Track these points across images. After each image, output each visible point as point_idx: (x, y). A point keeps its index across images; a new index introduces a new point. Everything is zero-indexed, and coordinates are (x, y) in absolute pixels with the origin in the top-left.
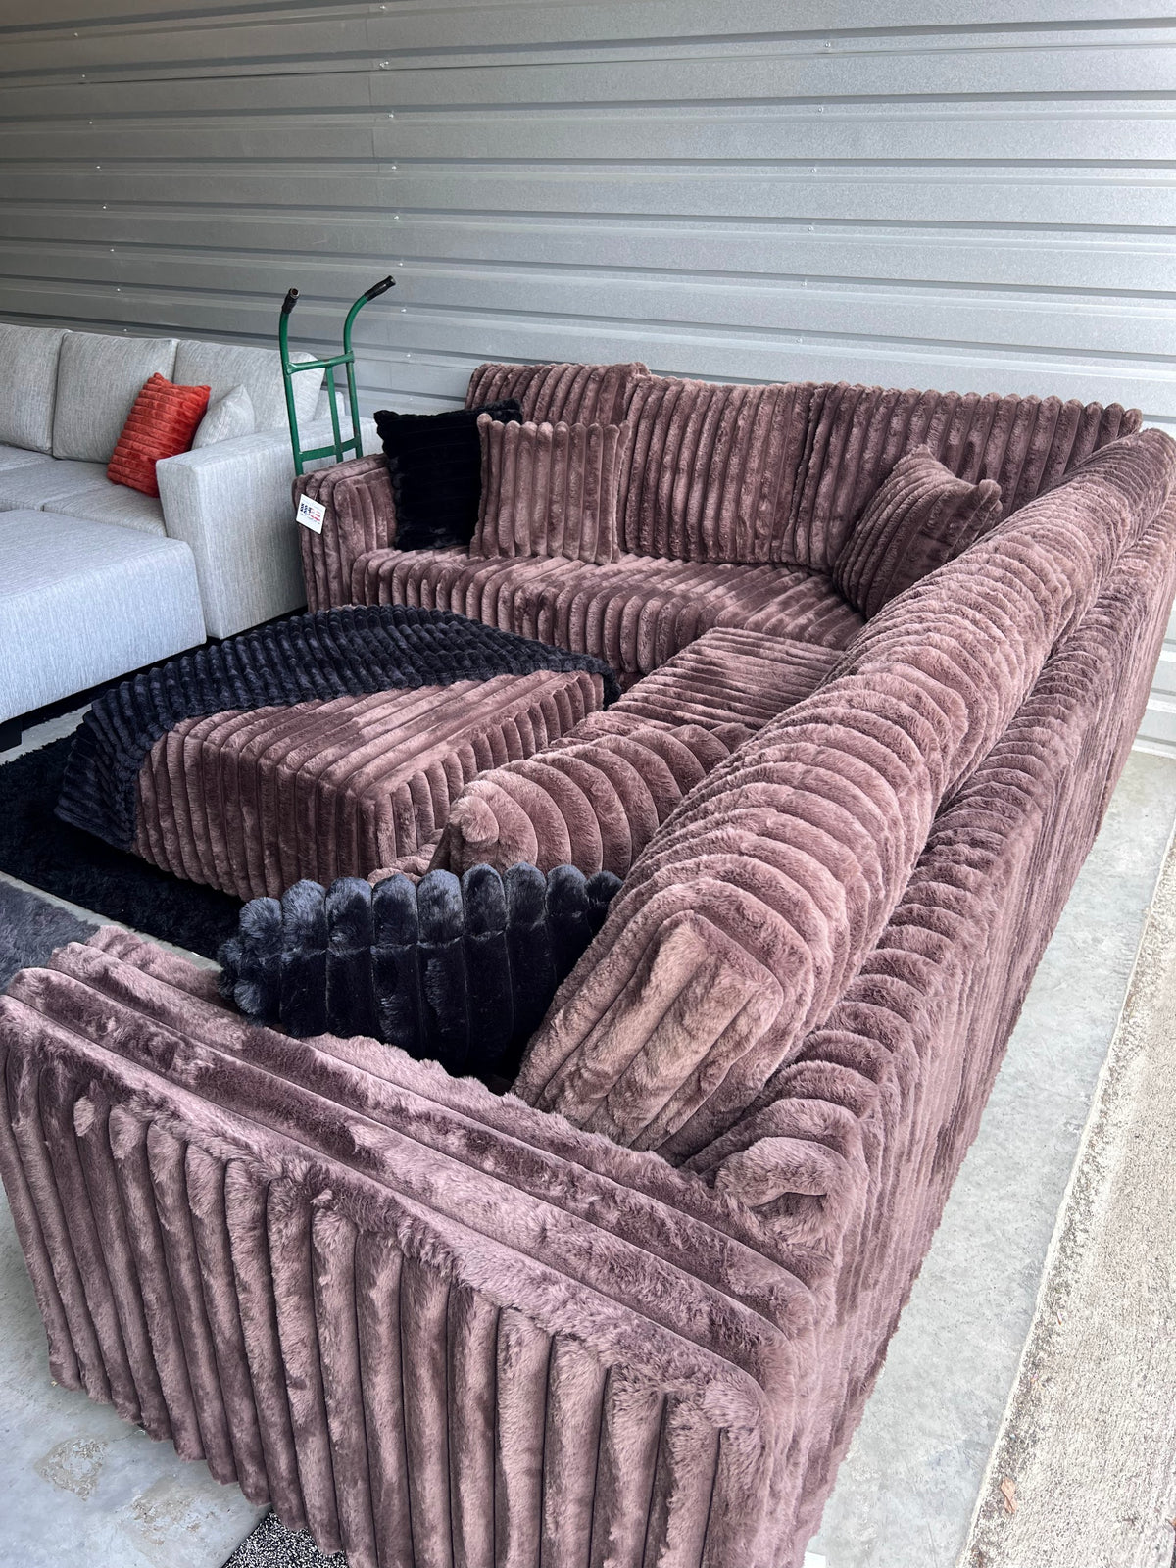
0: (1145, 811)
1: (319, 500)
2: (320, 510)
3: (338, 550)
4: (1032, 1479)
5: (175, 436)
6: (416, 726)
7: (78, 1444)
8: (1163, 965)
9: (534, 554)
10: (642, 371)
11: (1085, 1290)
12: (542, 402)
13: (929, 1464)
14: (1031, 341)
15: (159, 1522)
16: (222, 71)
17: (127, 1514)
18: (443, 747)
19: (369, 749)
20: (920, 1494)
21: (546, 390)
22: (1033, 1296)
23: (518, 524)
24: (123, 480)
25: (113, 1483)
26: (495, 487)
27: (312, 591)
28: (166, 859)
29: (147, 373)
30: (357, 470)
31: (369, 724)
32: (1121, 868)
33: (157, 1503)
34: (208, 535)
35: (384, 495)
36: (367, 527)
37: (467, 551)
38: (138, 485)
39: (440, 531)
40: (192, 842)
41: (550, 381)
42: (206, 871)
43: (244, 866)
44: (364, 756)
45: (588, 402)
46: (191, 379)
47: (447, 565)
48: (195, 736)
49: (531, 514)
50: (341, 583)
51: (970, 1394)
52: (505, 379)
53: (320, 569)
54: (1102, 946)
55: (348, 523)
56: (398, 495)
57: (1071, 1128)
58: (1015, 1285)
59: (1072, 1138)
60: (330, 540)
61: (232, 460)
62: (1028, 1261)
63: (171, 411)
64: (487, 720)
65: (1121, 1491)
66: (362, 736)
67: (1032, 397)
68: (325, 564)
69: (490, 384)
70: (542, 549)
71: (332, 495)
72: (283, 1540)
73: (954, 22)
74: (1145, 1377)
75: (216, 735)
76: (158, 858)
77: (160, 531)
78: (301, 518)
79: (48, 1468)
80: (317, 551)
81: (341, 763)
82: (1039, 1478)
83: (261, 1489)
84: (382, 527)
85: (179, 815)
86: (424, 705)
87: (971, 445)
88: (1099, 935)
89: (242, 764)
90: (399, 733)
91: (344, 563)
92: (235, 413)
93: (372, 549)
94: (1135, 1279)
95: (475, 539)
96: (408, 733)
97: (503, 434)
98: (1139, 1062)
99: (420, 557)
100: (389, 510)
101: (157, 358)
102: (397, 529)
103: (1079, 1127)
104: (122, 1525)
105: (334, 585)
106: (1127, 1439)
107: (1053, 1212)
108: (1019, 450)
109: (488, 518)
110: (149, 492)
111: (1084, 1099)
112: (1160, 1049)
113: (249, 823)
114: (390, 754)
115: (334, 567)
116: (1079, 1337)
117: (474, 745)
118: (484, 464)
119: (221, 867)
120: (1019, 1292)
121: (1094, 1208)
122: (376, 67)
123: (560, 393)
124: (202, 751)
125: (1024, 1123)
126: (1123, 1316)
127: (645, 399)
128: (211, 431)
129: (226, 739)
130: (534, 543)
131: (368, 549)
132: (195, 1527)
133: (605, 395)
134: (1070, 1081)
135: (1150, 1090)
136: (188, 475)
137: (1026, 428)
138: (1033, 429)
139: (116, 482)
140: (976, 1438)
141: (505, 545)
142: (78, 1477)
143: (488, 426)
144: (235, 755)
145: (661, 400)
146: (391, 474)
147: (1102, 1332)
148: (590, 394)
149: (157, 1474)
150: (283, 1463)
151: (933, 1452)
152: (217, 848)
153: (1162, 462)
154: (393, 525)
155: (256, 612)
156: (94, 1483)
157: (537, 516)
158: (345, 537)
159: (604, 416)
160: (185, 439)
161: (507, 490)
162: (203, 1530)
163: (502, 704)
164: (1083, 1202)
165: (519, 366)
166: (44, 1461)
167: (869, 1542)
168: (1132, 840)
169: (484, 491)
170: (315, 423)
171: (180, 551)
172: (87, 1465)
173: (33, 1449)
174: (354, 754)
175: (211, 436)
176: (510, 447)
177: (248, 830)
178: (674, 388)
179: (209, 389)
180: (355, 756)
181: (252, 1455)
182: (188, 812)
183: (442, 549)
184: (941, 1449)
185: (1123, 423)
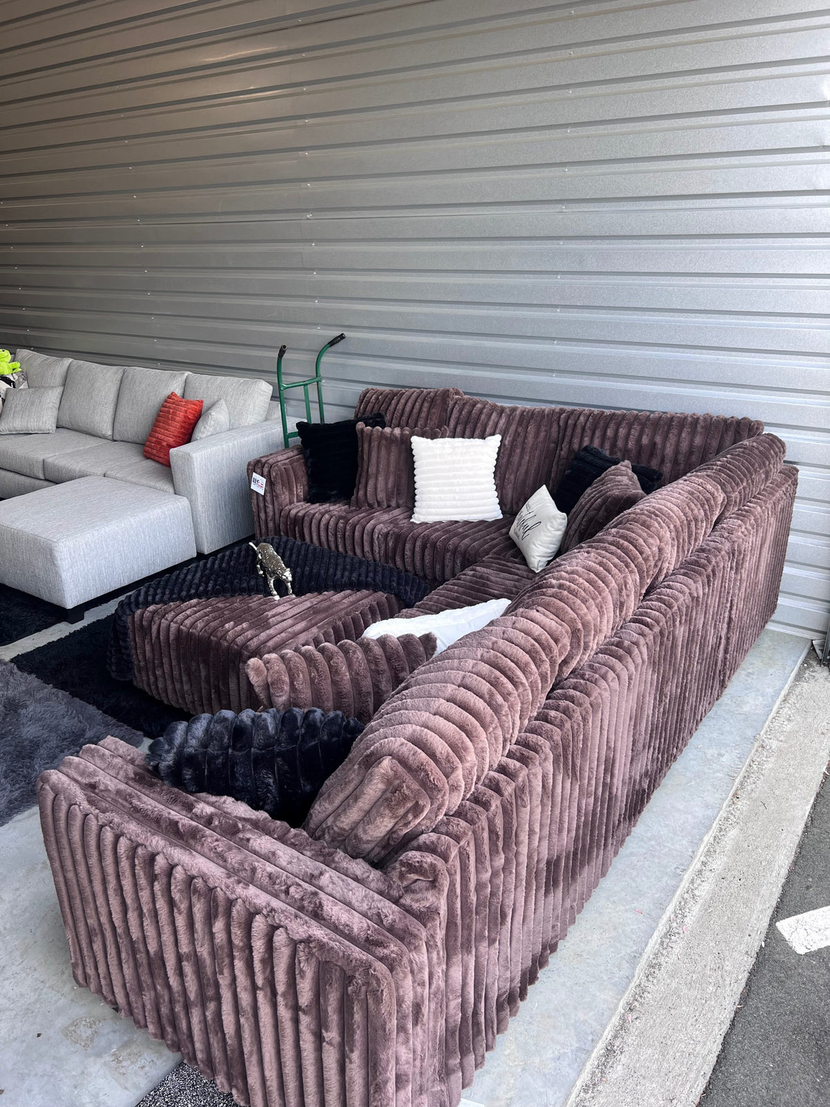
0: (771, 671)
1: (262, 476)
2: (263, 481)
3: (273, 505)
4: (617, 1071)
5: (183, 430)
6: (298, 617)
7: (85, 1021)
8: (763, 772)
9: (389, 506)
10: (457, 393)
11: (670, 967)
12: (397, 414)
13: (553, 1059)
14: (692, 377)
15: (124, 1064)
16: (217, 219)
17: (107, 1058)
18: (314, 630)
19: (271, 631)
20: (545, 1075)
21: (400, 406)
22: (634, 969)
23: (379, 490)
24: (152, 457)
25: (102, 1042)
26: (365, 467)
27: (258, 528)
28: (159, 693)
29: (168, 392)
30: (285, 456)
31: (274, 616)
32: (746, 708)
33: (124, 1053)
34: (199, 493)
35: (301, 471)
36: (291, 491)
37: (349, 504)
38: (161, 460)
39: (333, 493)
40: (173, 683)
41: (403, 401)
42: (180, 701)
43: (201, 698)
44: (268, 635)
45: (423, 415)
46: (192, 396)
47: (336, 513)
48: (176, 623)
49: (386, 484)
50: (274, 523)
51: (585, 1022)
52: (377, 399)
53: (263, 515)
54: (723, 759)
55: (279, 488)
56: (309, 472)
57: (678, 871)
58: (624, 962)
59: (679, 877)
60: (268, 498)
61: (215, 448)
62: (635, 948)
63: (180, 416)
64: (343, 612)
65: (668, 1083)
66: (269, 623)
67: (694, 414)
68: (266, 512)
69: (369, 402)
70: (393, 503)
71: (269, 472)
72: (189, 1076)
73: (635, 195)
74: (697, 1020)
75: (188, 622)
76: (154, 692)
77: (171, 490)
78: (253, 487)
79: (69, 1033)
80: (262, 505)
81: (255, 640)
82: (620, 1073)
83: (175, 1042)
84: (300, 490)
85: (166, 666)
86: (308, 604)
87: (655, 444)
88: (723, 752)
89: (199, 640)
90: (290, 622)
91: (276, 512)
92: (218, 417)
93: (293, 503)
94: (704, 963)
95: (353, 498)
96: (296, 621)
97: (371, 435)
98: (733, 833)
99: (321, 508)
100: (304, 480)
101: (173, 383)
102: (309, 491)
103: (684, 870)
104: (105, 1064)
105: (271, 525)
106: (678, 1054)
107: (656, 920)
108: (684, 446)
109: (361, 486)
110: (166, 464)
111: (690, 853)
112: (749, 825)
113: (203, 674)
114: (283, 635)
115: (271, 514)
116: (661, 995)
117: (334, 628)
118: (360, 453)
119: (188, 699)
120: (626, 965)
121: (687, 920)
122: (304, 218)
123: (408, 409)
124: (179, 630)
125: (650, 867)
126: (690, 985)
127: (461, 411)
128: (202, 429)
129: (193, 625)
130: (388, 500)
131: (291, 502)
132: (143, 1067)
133: (433, 411)
134: (684, 842)
135: (737, 849)
136: (188, 458)
137: (689, 433)
138: (693, 433)
139: (147, 457)
140: (583, 1047)
141: (371, 502)
142: (84, 1038)
143: (362, 430)
144: (197, 634)
145: (470, 412)
146: (306, 459)
147: (676, 992)
148: (425, 409)
149: (126, 1038)
150: (184, 1025)
151: (556, 1053)
152: (186, 687)
154: (306, 488)
155: (228, 537)
156: (92, 1041)
157: (390, 485)
158: (277, 497)
159: (432, 423)
160: (187, 436)
161: (372, 470)
162: (147, 1069)
163: (353, 603)
164: (680, 916)
165: (387, 389)
166: (67, 1028)
167: (511, 1099)
168: (758, 690)
169: (360, 469)
170: (267, 423)
171: (183, 502)
172: (89, 1032)
173: (61, 1022)
174: (262, 634)
175: (203, 433)
176: (375, 444)
177: (203, 677)
178: (479, 406)
179: (202, 402)
180: (263, 636)
181: (169, 1020)
182: (171, 665)
183: (335, 503)
184: (562, 1051)
185: (750, 430)
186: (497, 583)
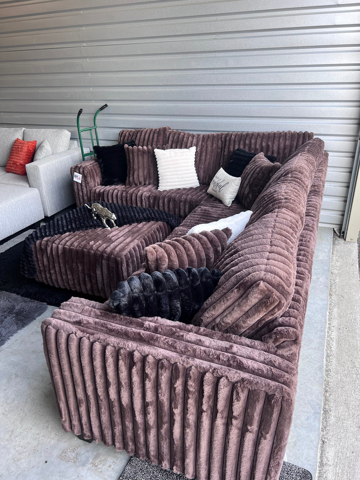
0: (323, 242)
1: (80, 173)
2: (80, 176)
3: (86, 187)
4: (332, 420)
5: (27, 156)
6: (126, 236)
7: (70, 449)
8: (336, 283)
9: (145, 184)
10: (170, 129)
11: (335, 370)
12: (142, 140)
13: (306, 420)
15: (99, 466)
16: (33, 48)
17: (89, 466)
18: (136, 241)
19: (115, 243)
20: (305, 428)
21: (142, 137)
22: (322, 373)
23: (140, 176)
24: (12, 171)
25: (83, 458)
26: (132, 166)
27: (78, 200)
28: (53, 282)
29: (15, 138)
30: (89, 163)
31: (113, 236)
32: (320, 258)
33: (97, 461)
34: (43, 185)
35: (98, 170)
36: (94, 180)
37: (125, 185)
38: (17, 172)
39: (116, 180)
40: (61, 276)
41: (143, 134)
42: (66, 284)
43: (79, 282)
44: (114, 245)
45: (155, 140)
46: (27, 139)
47: (120, 189)
48: (61, 245)
49: (144, 173)
50: (87, 197)
51: (312, 400)
52: (129, 134)
53: (81, 193)
54: (320, 280)
55: (89, 179)
56: (102, 170)
57: (323, 329)
58: (317, 371)
59: (323, 331)
60: (84, 184)
61: (49, 163)
62: (319, 364)
63: (25, 149)
64: (146, 232)
65: (355, 420)
66: (112, 240)
67: (284, 131)
68: (82, 192)
69: (125, 136)
70: (147, 183)
71: (83, 171)
72: (137, 465)
73: (252, 29)
74: (355, 391)
75: (68, 243)
76: (50, 282)
77: (28, 186)
78: (75, 179)
79: (63, 457)
80: (80, 188)
81: (108, 248)
82: (334, 420)
83: (133, 450)
84: (98, 180)
85: (57, 268)
86: (127, 230)
87: (269, 145)
88: (319, 277)
89: (77, 252)
90: (122, 238)
91: (88, 191)
92: (47, 147)
93: (96, 186)
94: (347, 366)
95: (127, 181)
96: (125, 238)
97: (133, 150)
98: (335, 310)
99: (111, 187)
100: (100, 174)
101: (18, 134)
103: (325, 328)
104: (89, 469)
105: (85, 198)
106: (354, 407)
107: (322, 351)
108: (282, 145)
109: (131, 175)
110: (23, 174)
111: (324, 320)
112: (340, 305)
113: (80, 268)
114: (122, 244)
115: (85, 192)
116: (336, 383)
117: (144, 239)
118: (128, 159)
119: (71, 282)
120: (318, 372)
121: (332, 349)
122: (82, 46)
123: (146, 137)
124: (64, 249)
125: (310, 329)
126: (346, 376)
127: (174, 138)
128: (40, 154)
129: (71, 244)
130: (145, 181)
131: (95, 186)
132: (110, 466)
133: (160, 137)
134: (320, 316)
135: (340, 317)
136: (36, 168)
137: (283, 140)
138: (285, 140)
139: (8, 172)
140: (316, 411)
141: (136, 183)
142: (72, 458)
143: (128, 148)
144: (75, 249)
145: (178, 137)
146: (100, 164)
147: (341, 380)
148: (155, 137)
149: (95, 454)
150: (142, 439)
151: (306, 417)
152: (69, 277)
153: (321, 147)
154: (101, 179)
155: (58, 208)
156: (77, 459)
157: (145, 174)
158: (88, 183)
159: (160, 143)
160: (31, 158)
161: (136, 167)
162: (112, 466)
163: (149, 228)
164: (329, 348)
165: (133, 130)
166: (61, 455)
167: (295, 441)
168: (321, 250)
169: (128, 167)
170: (69, 151)
171: (35, 191)
172: (74, 454)
173: (56, 453)
174: (111, 245)
175: (40, 156)
176: (135, 154)
177: (80, 271)
178: (182, 134)
179: (36, 141)
180: (112, 246)
181: (131, 440)
182: (60, 267)
183: (117, 185)
184: (308, 415)
185: (309, 137)
186: (213, 212)
